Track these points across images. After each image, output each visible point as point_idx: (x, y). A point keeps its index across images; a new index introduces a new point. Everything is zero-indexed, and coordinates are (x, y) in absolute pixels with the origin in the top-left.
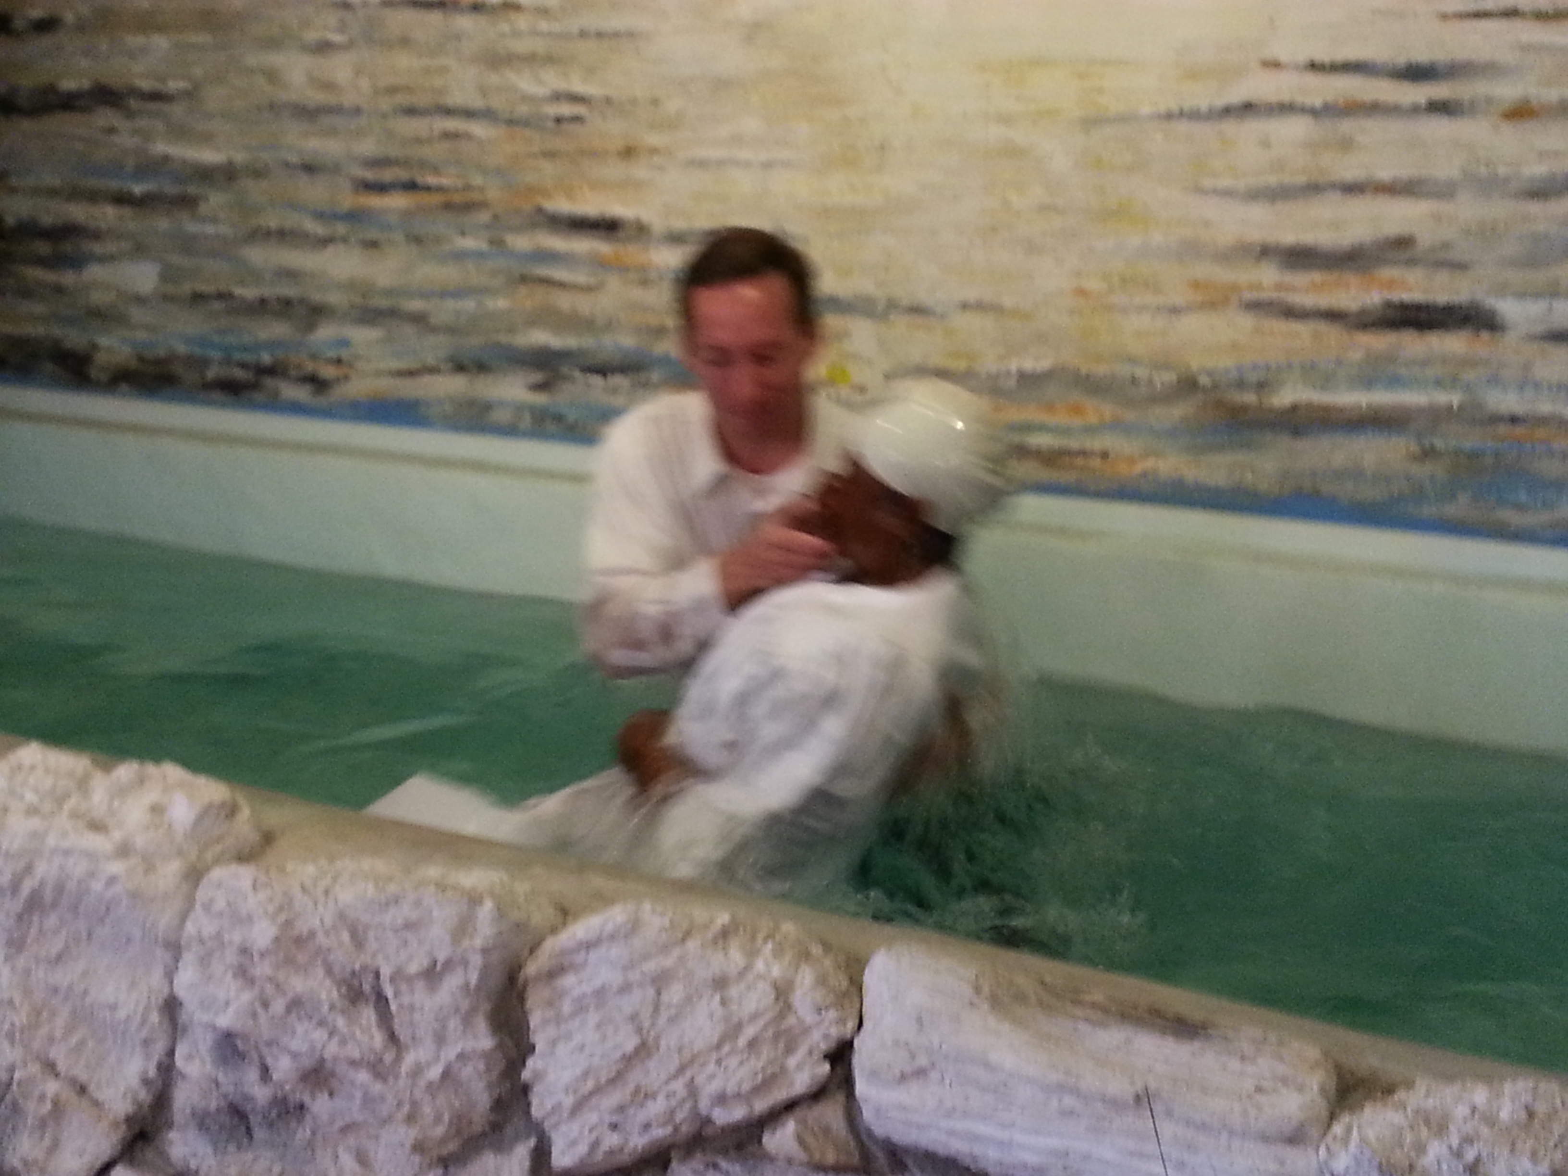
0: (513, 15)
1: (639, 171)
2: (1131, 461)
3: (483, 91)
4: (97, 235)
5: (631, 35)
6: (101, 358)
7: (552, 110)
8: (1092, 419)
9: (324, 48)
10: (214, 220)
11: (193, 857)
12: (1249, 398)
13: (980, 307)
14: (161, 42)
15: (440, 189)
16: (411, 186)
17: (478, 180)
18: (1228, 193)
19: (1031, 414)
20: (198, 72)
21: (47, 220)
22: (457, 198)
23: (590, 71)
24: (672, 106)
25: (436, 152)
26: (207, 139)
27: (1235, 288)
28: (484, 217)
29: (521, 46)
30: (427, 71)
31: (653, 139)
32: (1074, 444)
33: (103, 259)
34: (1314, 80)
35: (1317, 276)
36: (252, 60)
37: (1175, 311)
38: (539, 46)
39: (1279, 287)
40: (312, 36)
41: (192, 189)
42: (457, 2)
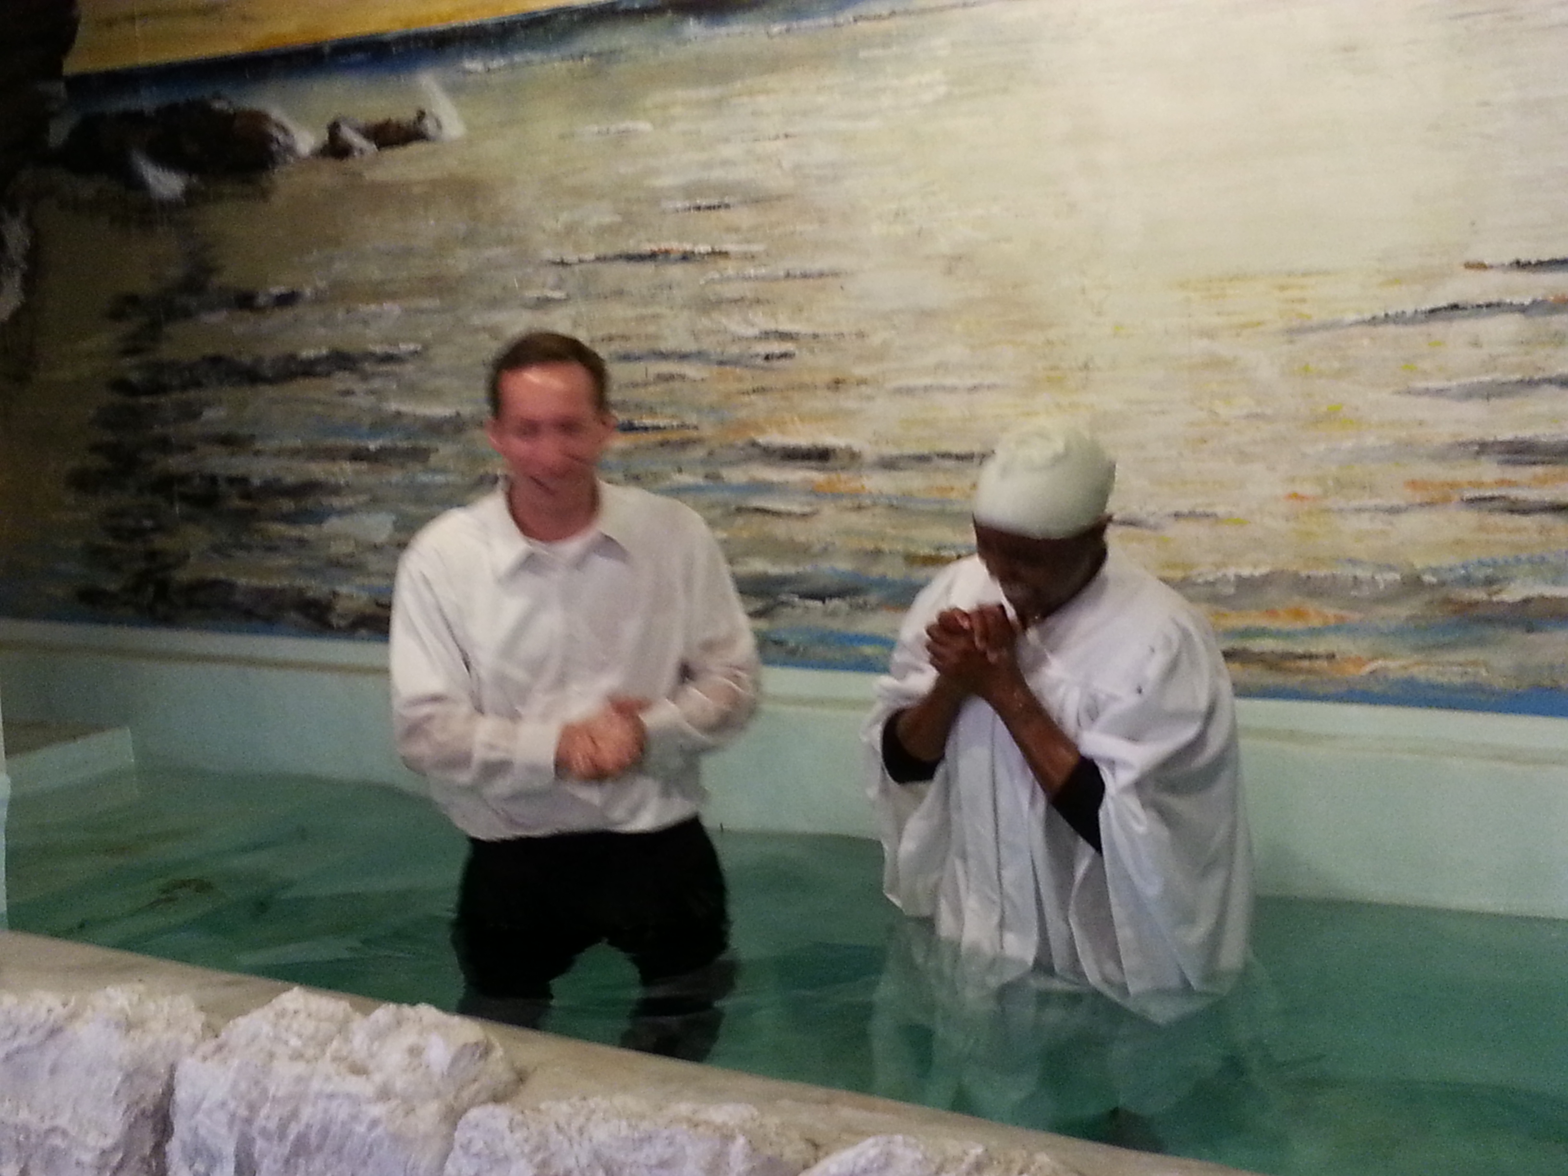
0: (722, 263)
1: (848, 401)
2: (1359, 662)
3: (695, 335)
4: (336, 490)
5: (835, 274)
6: (341, 606)
7: (763, 348)
8: (1316, 623)
9: (543, 303)
10: (443, 471)
11: (450, 1098)
12: (1479, 595)
13: (1193, 515)
14: (393, 308)
16: (629, 428)
17: (692, 419)
18: (1440, 393)
20: (428, 334)
21: (290, 479)
22: (674, 436)
24: (876, 340)
26: (436, 395)
27: (1453, 485)
28: (699, 453)
29: (730, 291)
30: (641, 319)
31: (860, 371)
34: (1521, 278)
35: (1539, 470)
36: (476, 320)
37: (1394, 511)
39: (1502, 483)
40: (533, 293)
41: (423, 443)
42: (667, 253)
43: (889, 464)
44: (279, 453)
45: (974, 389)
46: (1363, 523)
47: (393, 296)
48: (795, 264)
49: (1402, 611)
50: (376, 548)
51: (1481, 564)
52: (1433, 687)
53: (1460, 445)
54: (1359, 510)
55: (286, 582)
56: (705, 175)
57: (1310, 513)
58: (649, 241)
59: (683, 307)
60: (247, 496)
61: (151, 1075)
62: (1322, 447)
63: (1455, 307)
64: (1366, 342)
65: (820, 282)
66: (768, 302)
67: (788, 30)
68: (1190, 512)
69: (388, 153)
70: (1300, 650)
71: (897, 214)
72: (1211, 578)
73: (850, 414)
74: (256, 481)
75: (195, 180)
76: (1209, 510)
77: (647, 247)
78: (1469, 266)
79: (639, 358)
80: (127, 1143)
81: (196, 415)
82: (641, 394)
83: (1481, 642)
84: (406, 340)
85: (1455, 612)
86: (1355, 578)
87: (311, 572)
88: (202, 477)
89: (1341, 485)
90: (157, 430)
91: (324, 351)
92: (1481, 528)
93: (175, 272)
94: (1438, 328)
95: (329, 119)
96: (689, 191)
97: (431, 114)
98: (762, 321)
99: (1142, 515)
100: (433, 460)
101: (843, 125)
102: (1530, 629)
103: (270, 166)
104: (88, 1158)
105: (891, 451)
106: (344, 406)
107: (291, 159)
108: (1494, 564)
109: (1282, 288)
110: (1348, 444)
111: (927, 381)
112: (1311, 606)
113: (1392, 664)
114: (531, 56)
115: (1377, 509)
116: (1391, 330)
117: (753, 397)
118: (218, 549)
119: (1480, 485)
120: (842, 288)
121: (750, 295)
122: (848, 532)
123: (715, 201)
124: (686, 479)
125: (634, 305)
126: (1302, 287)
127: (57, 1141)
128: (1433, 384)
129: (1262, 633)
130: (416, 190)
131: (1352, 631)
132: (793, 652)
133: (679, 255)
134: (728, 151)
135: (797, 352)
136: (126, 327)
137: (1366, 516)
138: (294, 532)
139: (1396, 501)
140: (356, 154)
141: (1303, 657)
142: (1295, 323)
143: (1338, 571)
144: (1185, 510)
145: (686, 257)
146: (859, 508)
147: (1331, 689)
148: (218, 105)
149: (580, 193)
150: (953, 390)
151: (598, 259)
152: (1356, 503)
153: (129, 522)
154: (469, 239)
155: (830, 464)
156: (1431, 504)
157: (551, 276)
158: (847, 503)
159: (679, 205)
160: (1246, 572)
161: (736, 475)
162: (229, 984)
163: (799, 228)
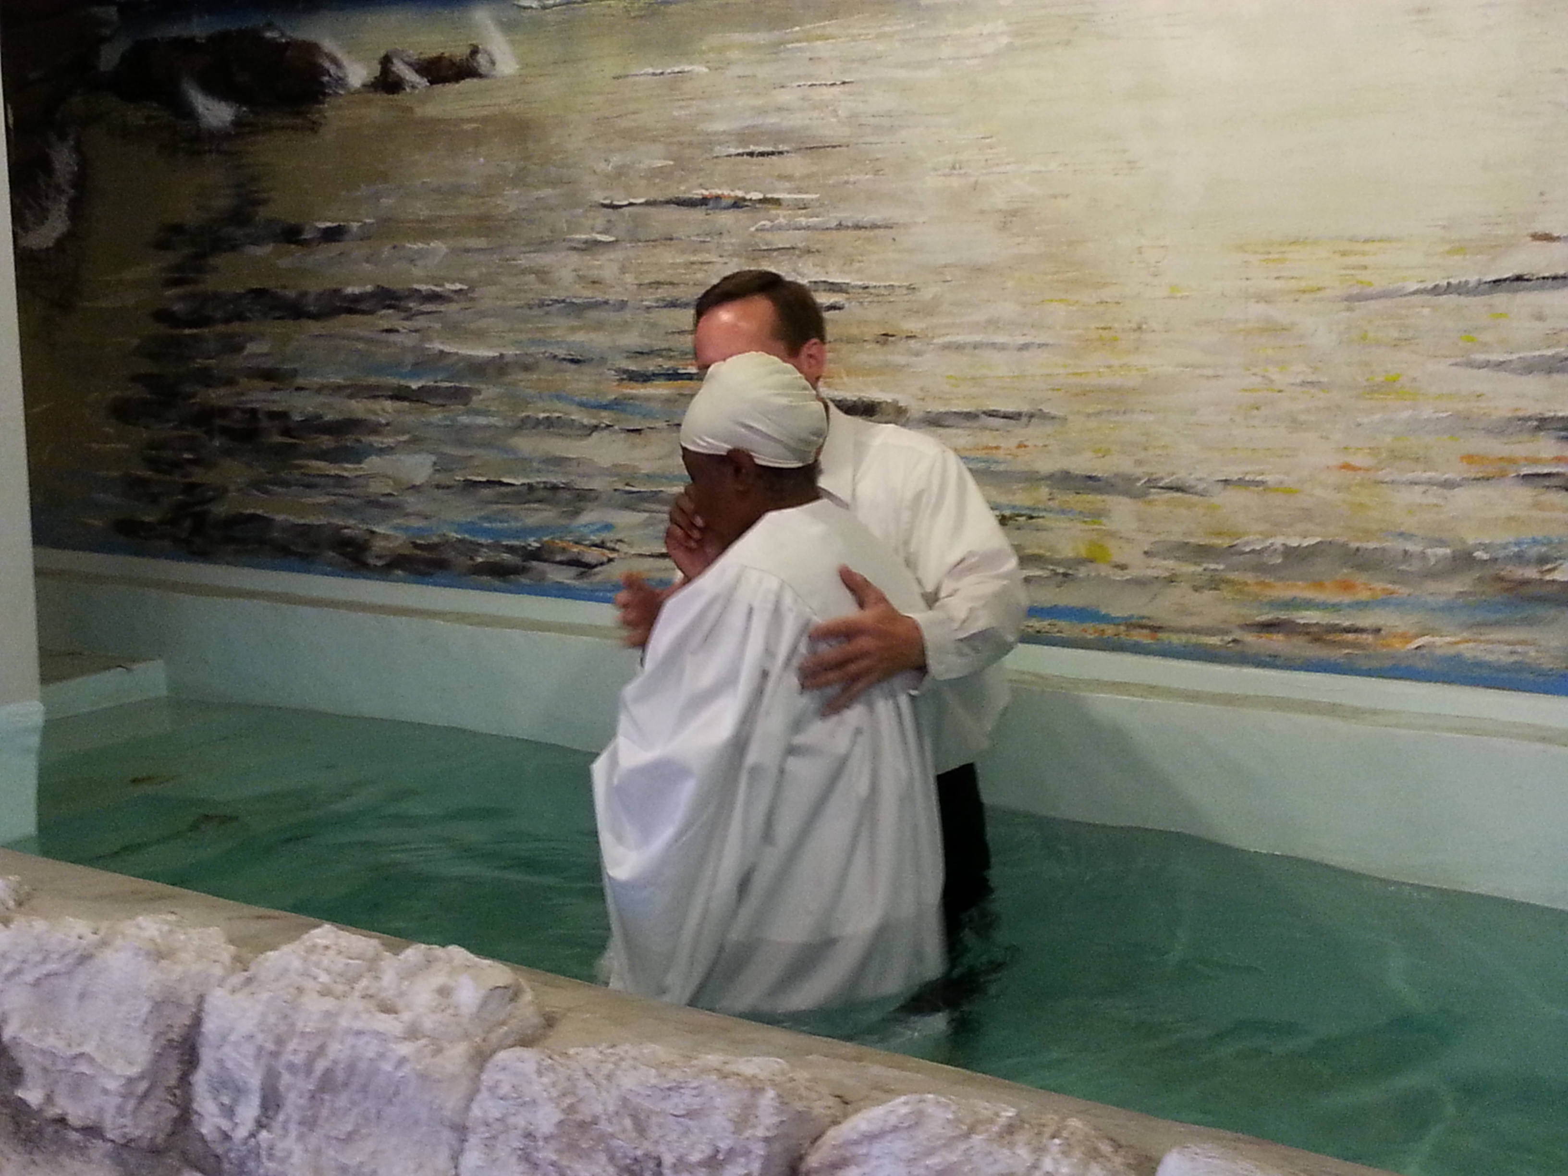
10: (486, 413)
11: (478, 1040)
20: (473, 273)
26: (480, 336)
33: (381, 451)
42: (718, 198)
44: (320, 390)
45: (1024, 347)
46: (1415, 495)
48: (848, 215)
49: (1455, 587)
51: (1535, 542)
52: (1479, 664)
53: (1519, 419)
55: (322, 520)
56: (759, 121)
57: (1361, 485)
58: (701, 186)
60: (286, 432)
61: (180, 1003)
62: (1377, 417)
63: (1519, 278)
64: (1426, 311)
65: (871, 234)
66: (818, 251)
68: (1240, 479)
69: (438, 87)
70: (1347, 624)
72: (1258, 548)
73: (898, 368)
75: (244, 109)
76: (1259, 478)
77: (698, 193)
78: (1536, 237)
80: (153, 1073)
81: (242, 348)
83: (1528, 622)
84: (453, 282)
85: (1507, 590)
86: (1406, 552)
87: (349, 511)
88: (244, 411)
89: (1395, 456)
90: (200, 362)
91: (369, 288)
92: (1537, 505)
93: (222, 202)
94: (1500, 299)
95: (382, 53)
96: (742, 137)
97: (486, 52)
99: (1191, 480)
100: (476, 401)
101: (901, 74)
103: (321, 97)
104: (112, 1085)
106: (388, 344)
107: (342, 92)
108: (1550, 543)
109: (1344, 254)
110: (1405, 415)
111: (977, 338)
112: (1361, 578)
113: (1437, 639)
115: (1431, 483)
118: (257, 485)
119: (1536, 461)
120: (894, 240)
121: (800, 245)
123: (770, 149)
126: (1364, 253)
127: (84, 1067)
128: (1495, 357)
129: (1309, 605)
130: (467, 127)
131: (1400, 605)
133: (732, 201)
134: (784, 97)
135: (847, 306)
136: (172, 258)
140: (408, 90)
141: (1347, 630)
142: (1355, 291)
143: (1387, 544)
144: (1235, 478)
145: (738, 204)
147: (1375, 664)
148: (269, 34)
150: (1003, 347)
151: (648, 203)
152: (1410, 476)
153: (168, 454)
154: (519, 179)
159: (733, 151)
160: (1294, 542)
162: (259, 917)
163: (852, 178)
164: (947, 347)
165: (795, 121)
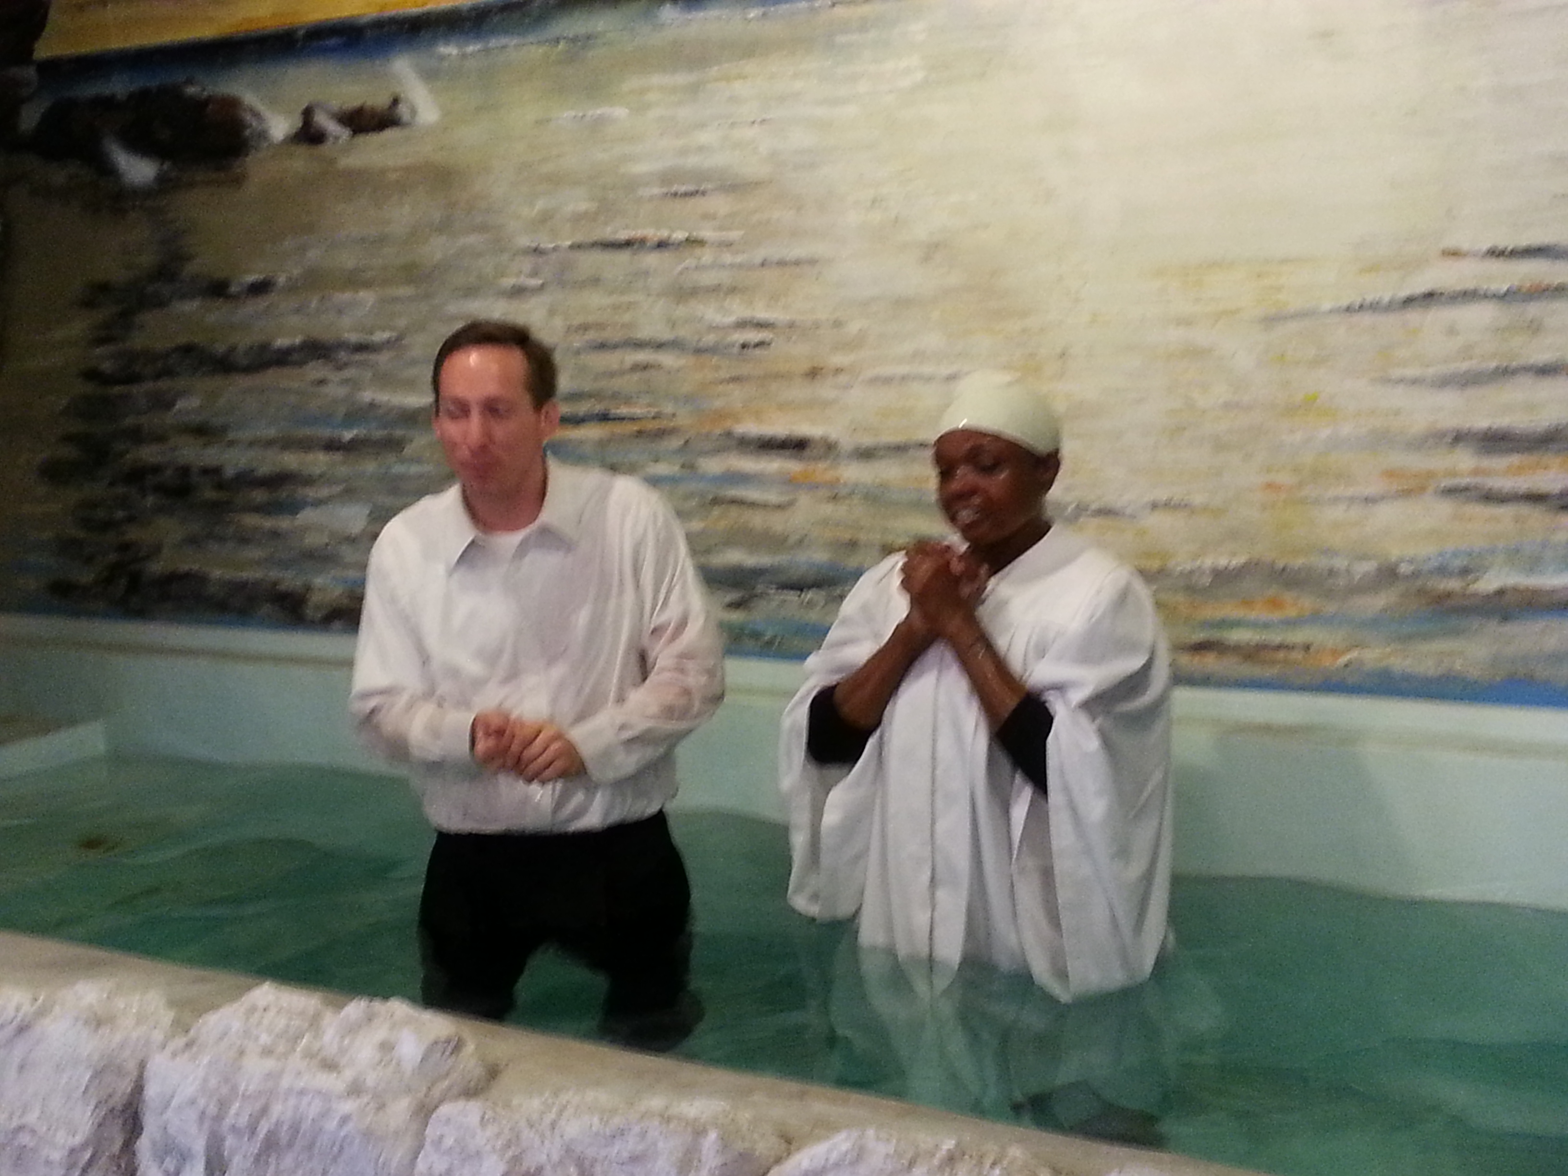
0: (698, 251)
1: (825, 390)
2: (1336, 653)
3: (673, 324)
4: (309, 481)
5: (812, 262)
6: (315, 598)
7: (740, 337)
8: (1292, 613)
9: (518, 292)
11: (421, 1094)
12: (1454, 584)
13: (1168, 506)
14: (368, 297)
15: (633, 419)
16: (604, 418)
17: (668, 408)
18: (1415, 382)
19: (1229, 610)
21: (264, 469)
23: (774, 298)
24: (854, 328)
25: (629, 383)
27: (1430, 475)
28: (676, 443)
29: (708, 278)
30: (616, 308)
31: (838, 359)
32: (1275, 637)
34: (1496, 266)
35: (1515, 459)
37: (1369, 500)
38: (724, 277)
39: (1476, 472)
40: (508, 282)
41: (399, 433)
43: (866, 454)
47: (367, 284)
50: (352, 540)
54: (1336, 500)
58: (627, 227)
59: (659, 295)
61: (120, 1071)
67: (764, 14)
71: (874, 201)
74: (230, 472)
75: (167, 166)
77: (623, 235)
79: (615, 347)
80: (97, 1141)
82: (617, 384)
91: (298, 340)
94: (1413, 316)
96: (666, 178)
97: (406, 99)
98: (737, 309)
102: (1506, 617)
103: (243, 153)
104: (57, 1156)
105: (867, 441)
107: (264, 145)
111: (903, 369)
114: (504, 40)
116: (1367, 319)
117: (731, 386)
122: (825, 522)
124: (662, 469)
125: (611, 293)
127: (25, 1139)
132: (770, 643)
134: (704, 137)
137: (1342, 507)
138: (268, 523)
139: (1371, 490)
140: (330, 141)
146: (835, 498)
148: (190, 90)
149: (556, 181)
155: (807, 452)
156: (1406, 493)
157: (527, 263)
158: (823, 493)
160: (1223, 562)
161: (713, 465)
162: (203, 980)
164: (875, 381)
165: (718, 160)
